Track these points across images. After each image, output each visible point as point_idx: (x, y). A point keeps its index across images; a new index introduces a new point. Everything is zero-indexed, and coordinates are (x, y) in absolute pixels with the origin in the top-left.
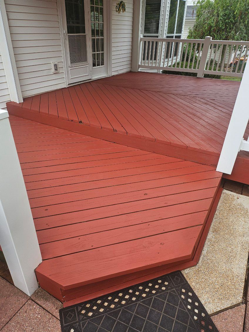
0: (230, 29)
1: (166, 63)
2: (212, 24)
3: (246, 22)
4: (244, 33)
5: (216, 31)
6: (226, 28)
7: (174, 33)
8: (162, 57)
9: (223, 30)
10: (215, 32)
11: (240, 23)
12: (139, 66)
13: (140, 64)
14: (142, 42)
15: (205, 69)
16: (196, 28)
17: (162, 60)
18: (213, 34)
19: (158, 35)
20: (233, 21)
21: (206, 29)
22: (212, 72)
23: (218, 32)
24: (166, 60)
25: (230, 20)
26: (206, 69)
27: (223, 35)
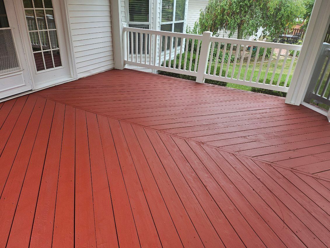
0: (245, 12)
1: (162, 57)
2: (225, 7)
3: (261, 6)
4: (260, 18)
5: (229, 14)
6: (241, 11)
7: (172, 20)
8: (157, 50)
9: (238, 13)
10: (229, 16)
11: (256, 6)
12: (125, 63)
13: (126, 59)
14: (126, 32)
15: (205, 73)
16: (209, 9)
17: (157, 54)
18: (226, 18)
19: (148, 24)
20: (249, 5)
21: (218, 12)
22: (214, 77)
23: (232, 15)
24: (163, 53)
25: (245, 3)
26: (207, 73)
27: (237, 19)
